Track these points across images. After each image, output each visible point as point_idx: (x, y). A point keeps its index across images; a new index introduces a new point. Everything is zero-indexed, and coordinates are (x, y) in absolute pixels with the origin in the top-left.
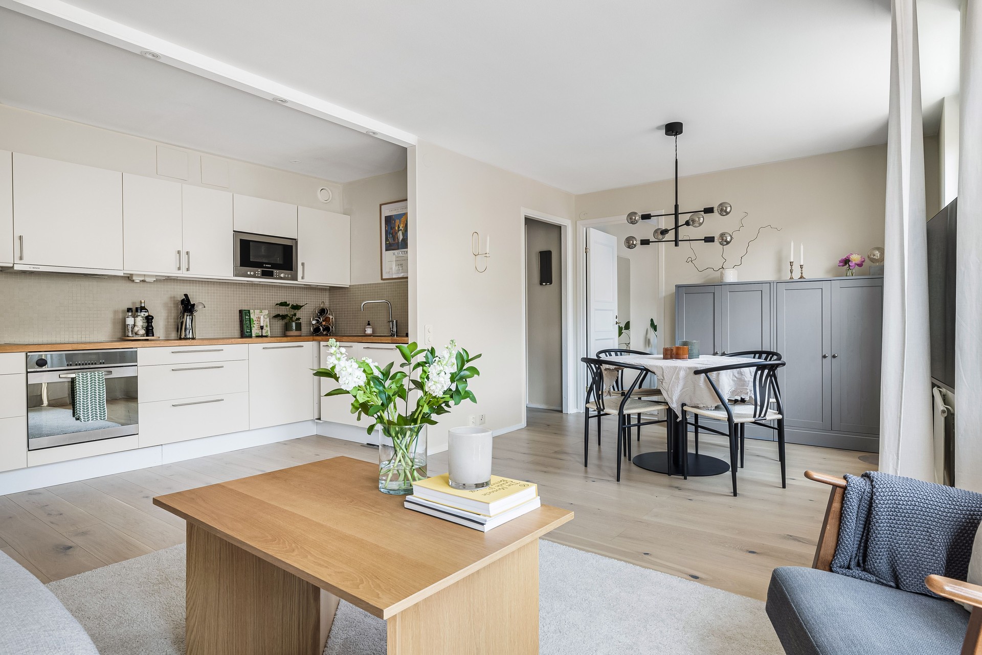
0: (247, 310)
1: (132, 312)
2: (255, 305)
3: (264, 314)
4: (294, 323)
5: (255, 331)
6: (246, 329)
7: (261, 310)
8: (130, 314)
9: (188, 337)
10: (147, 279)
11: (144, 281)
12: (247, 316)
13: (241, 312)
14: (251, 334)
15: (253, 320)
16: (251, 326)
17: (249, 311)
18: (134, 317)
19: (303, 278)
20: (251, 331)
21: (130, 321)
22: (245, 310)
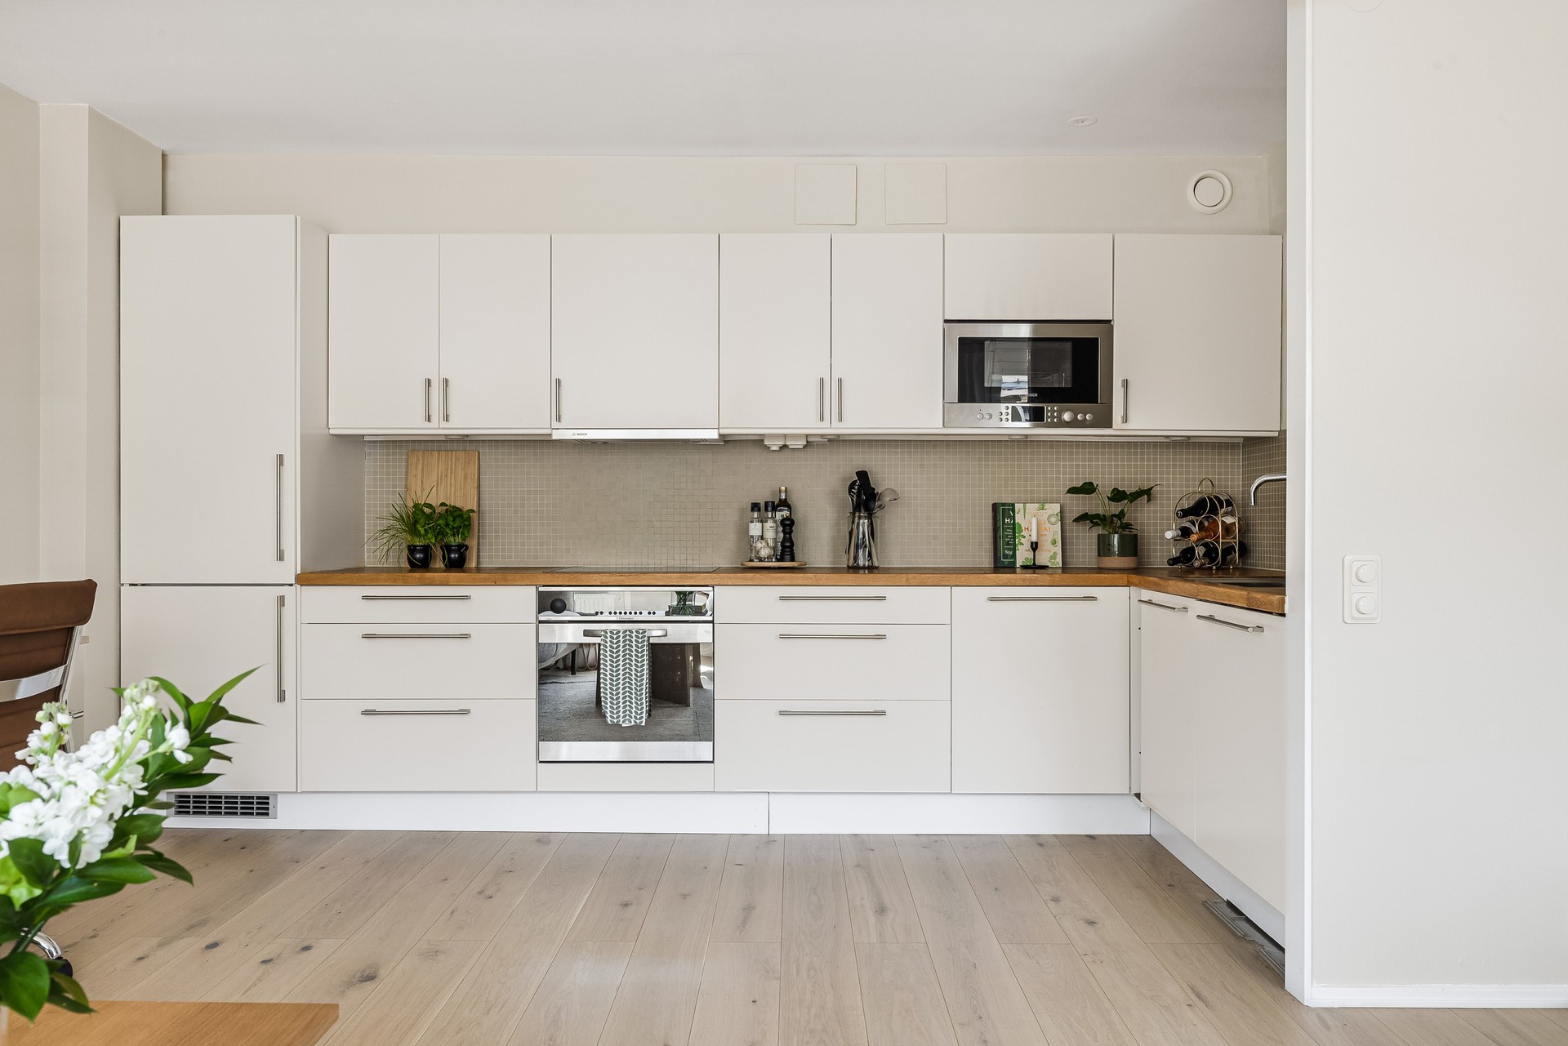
0: (1009, 505)
1: (759, 510)
2: (1032, 492)
3: (1049, 512)
4: (1116, 536)
5: (1023, 555)
6: (1004, 549)
7: (1043, 502)
8: (756, 515)
9: (861, 563)
10: (790, 443)
11: (785, 446)
12: (1009, 517)
13: (995, 507)
14: (1015, 562)
15: (1020, 526)
16: (1014, 541)
17: (1013, 505)
18: (762, 522)
19: (1125, 419)
20: (1014, 556)
21: (755, 529)
22: (1004, 504)
